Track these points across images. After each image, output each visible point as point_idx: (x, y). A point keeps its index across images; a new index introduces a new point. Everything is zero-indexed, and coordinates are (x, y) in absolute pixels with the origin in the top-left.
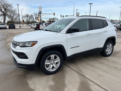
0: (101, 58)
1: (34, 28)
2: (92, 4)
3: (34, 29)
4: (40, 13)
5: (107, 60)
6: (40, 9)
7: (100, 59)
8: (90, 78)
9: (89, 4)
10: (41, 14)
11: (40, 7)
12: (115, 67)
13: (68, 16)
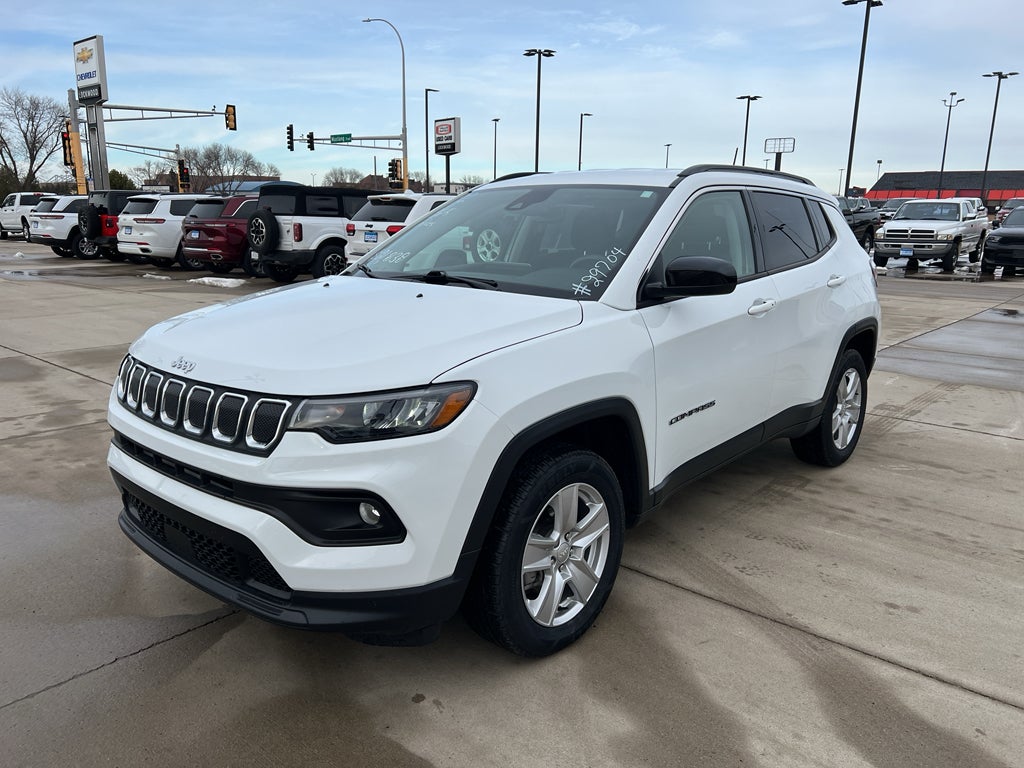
0: (808, 481)
1: (47, 241)
2: (549, 54)
3: (48, 252)
4: (93, 98)
5: (853, 490)
6: (92, 65)
7: (801, 487)
8: (846, 636)
9: (530, 53)
10: (106, 113)
11: (91, 44)
12: (939, 534)
13: (353, 142)
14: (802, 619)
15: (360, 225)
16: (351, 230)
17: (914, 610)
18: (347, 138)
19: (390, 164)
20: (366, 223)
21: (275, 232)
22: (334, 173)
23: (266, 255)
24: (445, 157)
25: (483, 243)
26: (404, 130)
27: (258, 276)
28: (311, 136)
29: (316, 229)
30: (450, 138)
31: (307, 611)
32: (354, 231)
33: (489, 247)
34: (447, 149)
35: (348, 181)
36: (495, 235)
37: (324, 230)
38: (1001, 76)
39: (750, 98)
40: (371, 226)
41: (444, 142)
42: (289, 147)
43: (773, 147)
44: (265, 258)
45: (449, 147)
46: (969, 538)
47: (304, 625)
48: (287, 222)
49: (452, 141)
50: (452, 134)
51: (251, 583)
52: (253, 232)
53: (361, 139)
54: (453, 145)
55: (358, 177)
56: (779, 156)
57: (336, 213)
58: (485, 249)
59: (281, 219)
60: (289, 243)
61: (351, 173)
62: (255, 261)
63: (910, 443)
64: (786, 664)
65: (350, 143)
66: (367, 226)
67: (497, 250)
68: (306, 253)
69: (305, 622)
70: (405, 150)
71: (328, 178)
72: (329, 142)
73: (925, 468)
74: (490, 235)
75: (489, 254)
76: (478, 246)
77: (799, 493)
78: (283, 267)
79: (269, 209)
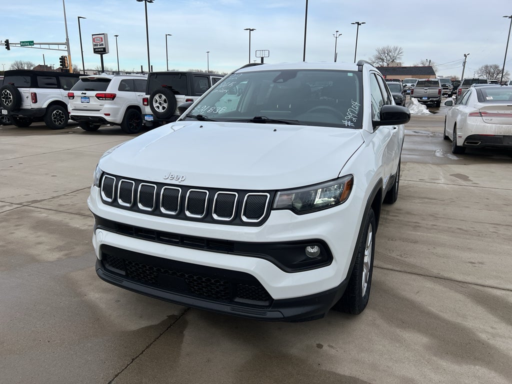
13: (35, 46)
14: (446, 275)
15: (77, 93)
16: (71, 96)
17: (482, 263)
18: (31, 43)
19: (60, 59)
20: (82, 92)
21: (19, 98)
22: (17, 64)
23: (12, 111)
24: (100, 55)
25: (156, 101)
26: (67, 40)
27: (5, 124)
28: (7, 42)
29: (45, 95)
30: (102, 45)
31: (281, 310)
32: (73, 97)
33: (160, 104)
34: (101, 51)
35: (26, 68)
36: (164, 97)
37: (49, 96)
38: (359, 24)
39: (250, 30)
40: (85, 94)
41: (99, 47)
42: (6, 48)
43: (259, 54)
44: (12, 113)
45: (102, 50)
46: (471, 229)
47: (281, 318)
48: (26, 92)
49: (104, 47)
50: (103, 42)
51: (237, 300)
52: (3, 98)
53: (40, 44)
54: (104, 49)
55: (32, 66)
56: (262, 59)
57: (56, 86)
58: (158, 105)
59: (21, 90)
60: (28, 104)
61: (27, 64)
62: (6, 115)
63: (410, 189)
64: (459, 296)
65: (33, 46)
66: (83, 93)
67: (166, 105)
68: (40, 110)
69: (283, 316)
70: (69, 51)
71: (13, 66)
72: (20, 45)
73: (427, 200)
74: (160, 97)
75: (161, 108)
76: (154, 103)
77: (389, 217)
78: (24, 118)
79: (13, 84)
